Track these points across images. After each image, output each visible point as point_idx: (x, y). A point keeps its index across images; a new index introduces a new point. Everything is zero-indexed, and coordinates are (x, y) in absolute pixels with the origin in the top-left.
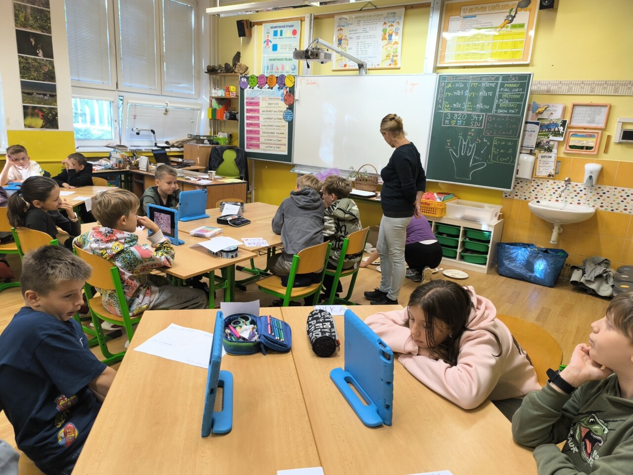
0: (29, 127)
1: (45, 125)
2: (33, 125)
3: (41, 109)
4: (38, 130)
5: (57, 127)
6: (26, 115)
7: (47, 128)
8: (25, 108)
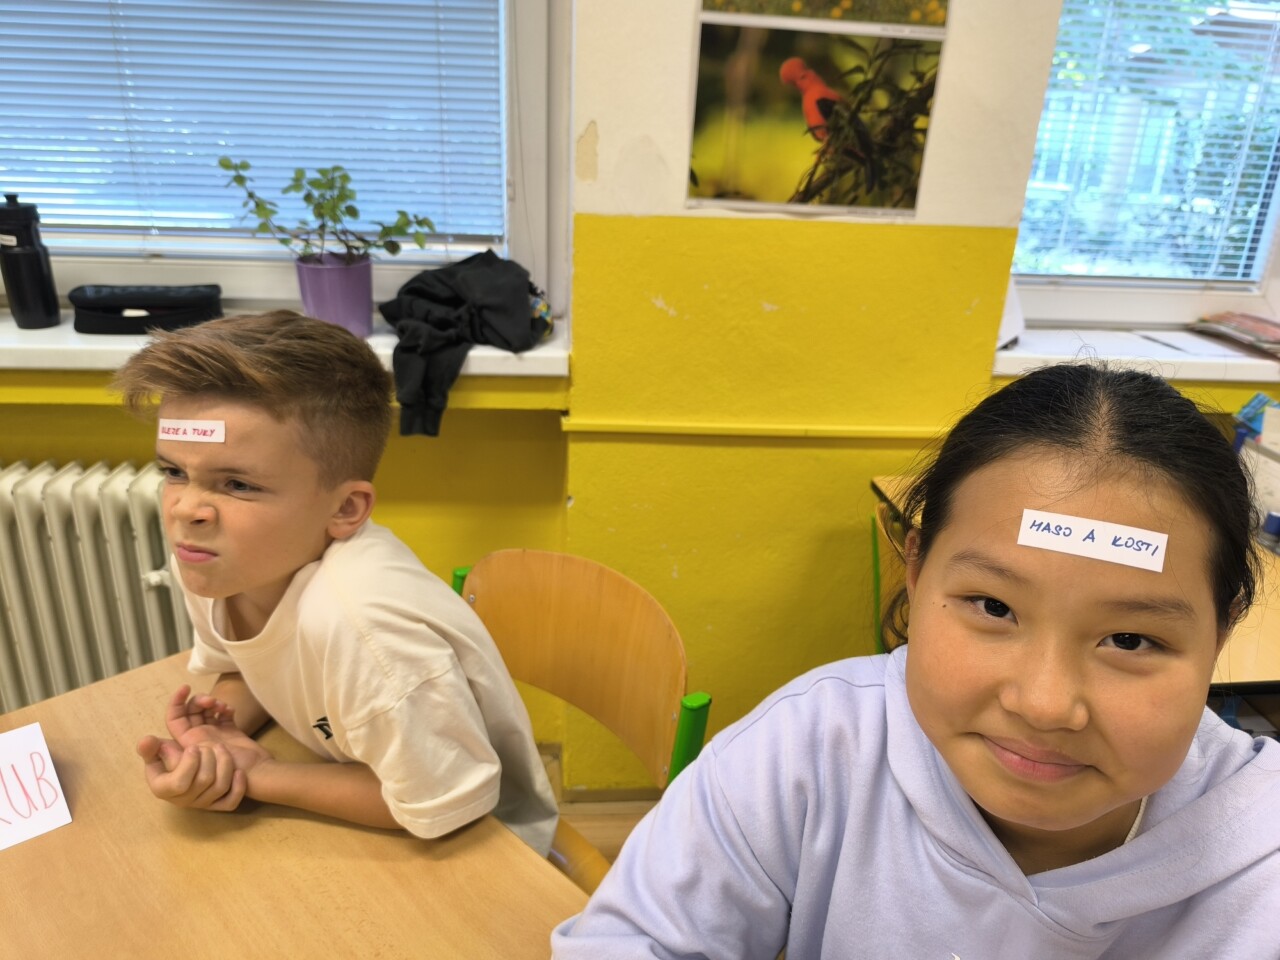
0: (721, 194)
1: (827, 181)
2: (748, 178)
3: (821, 54)
4: (772, 217)
5: (908, 198)
6: (709, 101)
7: (833, 200)
8: (715, 43)
